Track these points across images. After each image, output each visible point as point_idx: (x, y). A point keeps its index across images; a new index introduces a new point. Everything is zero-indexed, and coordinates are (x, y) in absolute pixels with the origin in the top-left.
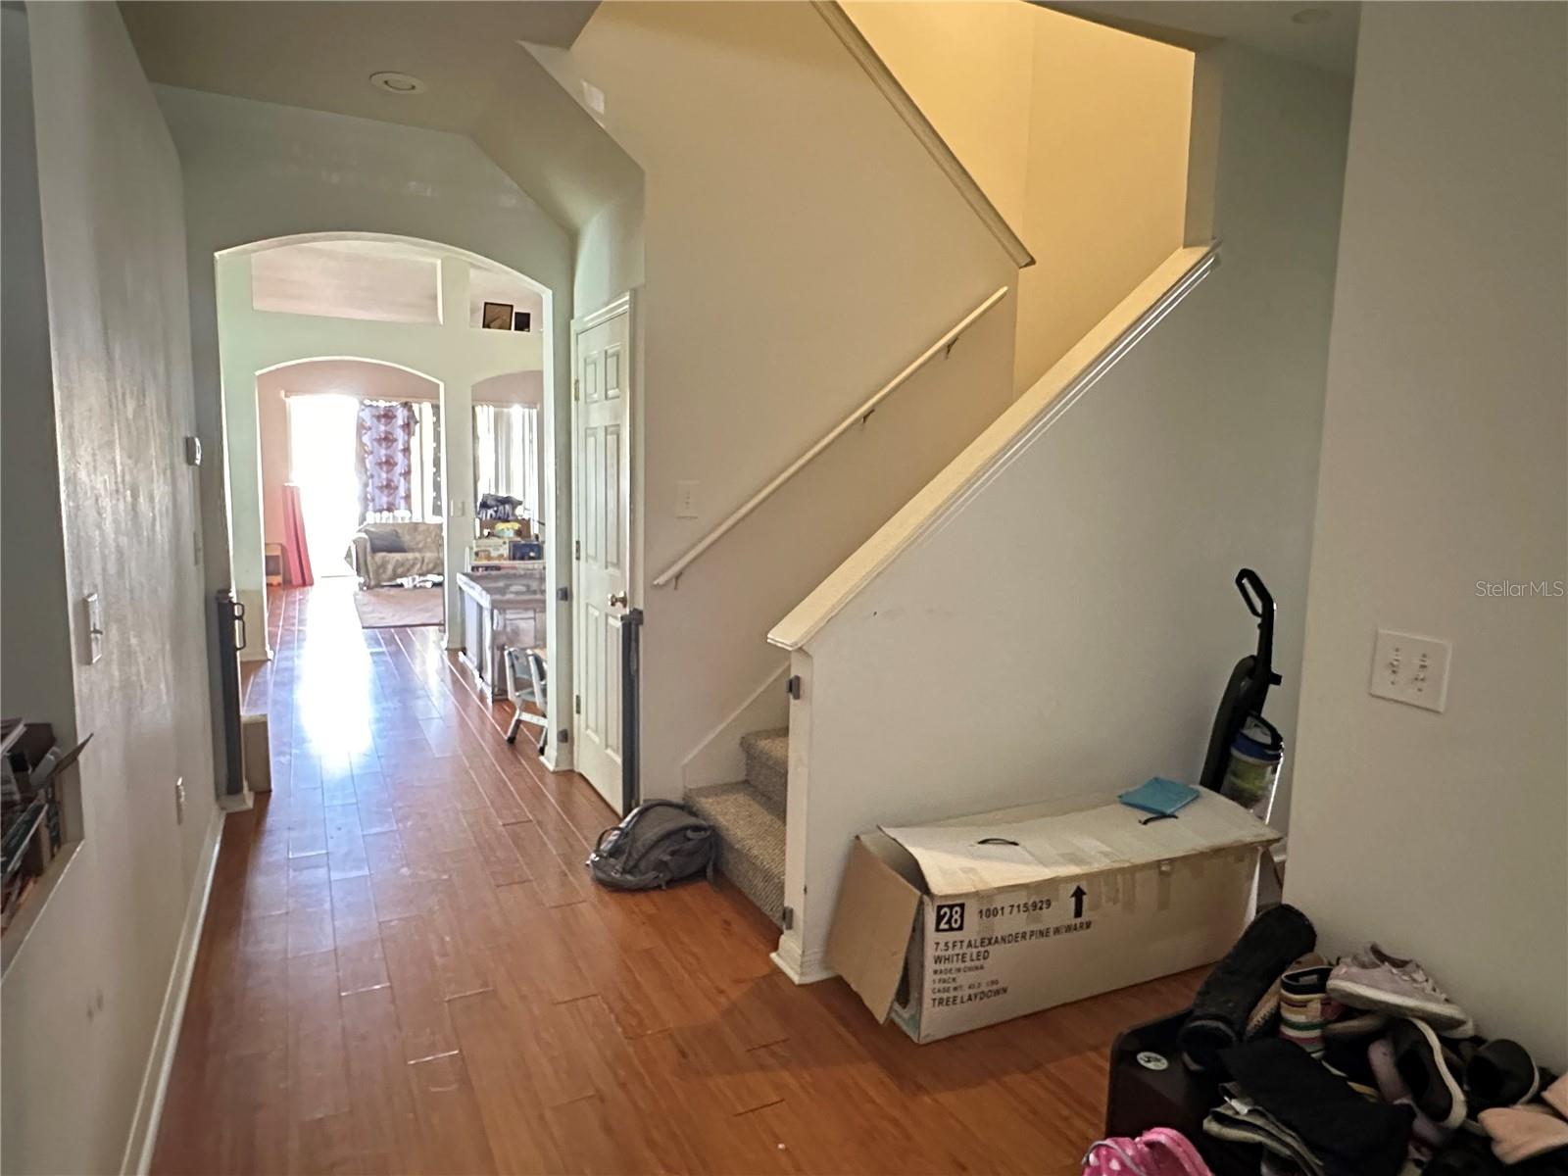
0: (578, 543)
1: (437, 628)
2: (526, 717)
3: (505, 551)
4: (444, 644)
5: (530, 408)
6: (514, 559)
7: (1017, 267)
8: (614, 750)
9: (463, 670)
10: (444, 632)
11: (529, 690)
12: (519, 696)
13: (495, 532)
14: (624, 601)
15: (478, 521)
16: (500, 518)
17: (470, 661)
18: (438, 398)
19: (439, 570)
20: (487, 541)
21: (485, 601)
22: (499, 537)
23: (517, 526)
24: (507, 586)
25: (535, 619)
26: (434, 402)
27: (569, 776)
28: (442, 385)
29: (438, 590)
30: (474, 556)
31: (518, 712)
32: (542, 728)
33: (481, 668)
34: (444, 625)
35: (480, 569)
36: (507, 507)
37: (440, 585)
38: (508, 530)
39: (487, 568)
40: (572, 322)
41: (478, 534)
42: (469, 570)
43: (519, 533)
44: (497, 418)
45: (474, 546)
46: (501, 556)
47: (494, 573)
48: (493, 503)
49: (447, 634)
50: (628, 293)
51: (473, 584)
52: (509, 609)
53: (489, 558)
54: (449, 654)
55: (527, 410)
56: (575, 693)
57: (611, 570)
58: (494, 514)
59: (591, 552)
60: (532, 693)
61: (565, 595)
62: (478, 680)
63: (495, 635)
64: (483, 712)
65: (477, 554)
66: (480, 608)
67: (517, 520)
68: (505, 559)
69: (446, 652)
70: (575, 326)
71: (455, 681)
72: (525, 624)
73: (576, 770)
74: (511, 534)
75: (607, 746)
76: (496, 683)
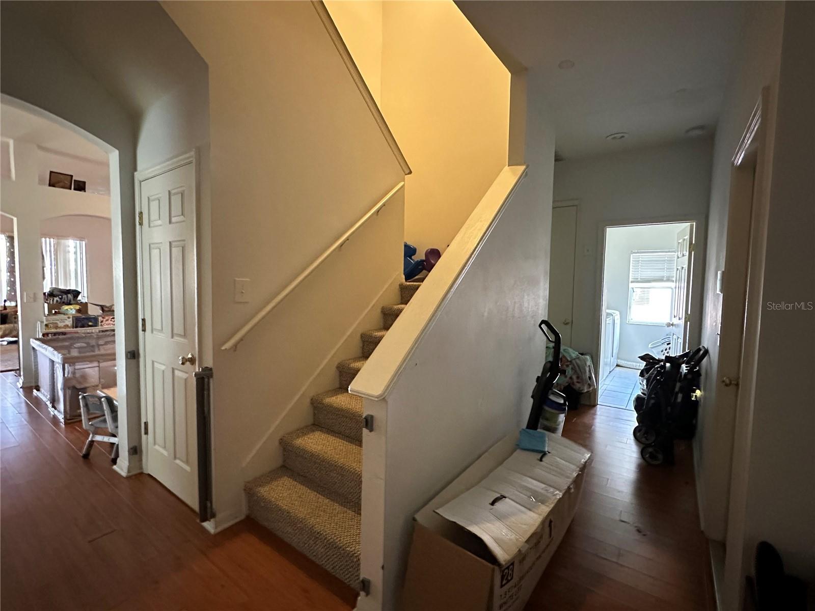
0: (144, 320)
1: (13, 372)
2: (98, 438)
3: (69, 322)
4: (20, 384)
5: (81, 240)
6: (76, 327)
7: (404, 174)
8: (181, 460)
9: (37, 402)
10: (20, 376)
11: (102, 418)
12: (92, 425)
13: (61, 311)
14: (192, 361)
15: (46, 305)
16: (63, 302)
17: (43, 395)
18: (13, 232)
19: (14, 333)
20: (54, 317)
21: (57, 358)
22: (64, 314)
23: (78, 307)
24: (72, 345)
25: (99, 366)
26: (11, 234)
27: (140, 477)
28: (15, 219)
29: (14, 346)
30: (44, 327)
31: (91, 435)
32: (113, 444)
33: (54, 401)
34: (19, 370)
35: (50, 335)
36: (69, 295)
37: (16, 342)
38: (72, 310)
39: (55, 334)
40: (135, 173)
41: (46, 312)
42: (41, 336)
43: (79, 311)
44: (57, 245)
45: (45, 321)
46: (67, 326)
47: (61, 337)
48: (59, 293)
49: (22, 377)
50: (194, 150)
51: (45, 346)
52: (77, 362)
53: (57, 327)
54: (24, 391)
55: (78, 242)
56: (143, 421)
57: (176, 338)
58: (59, 300)
59: (157, 326)
60: (105, 421)
61: (133, 355)
62: (51, 410)
63: (66, 380)
64: (58, 434)
65: (46, 325)
66: (52, 362)
67: (77, 304)
68: (70, 328)
69: (21, 390)
70: (138, 176)
71: (31, 412)
72: (91, 371)
73: (145, 472)
74: (74, 312)
75: (175, 458)
76: (68, 412)
